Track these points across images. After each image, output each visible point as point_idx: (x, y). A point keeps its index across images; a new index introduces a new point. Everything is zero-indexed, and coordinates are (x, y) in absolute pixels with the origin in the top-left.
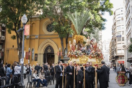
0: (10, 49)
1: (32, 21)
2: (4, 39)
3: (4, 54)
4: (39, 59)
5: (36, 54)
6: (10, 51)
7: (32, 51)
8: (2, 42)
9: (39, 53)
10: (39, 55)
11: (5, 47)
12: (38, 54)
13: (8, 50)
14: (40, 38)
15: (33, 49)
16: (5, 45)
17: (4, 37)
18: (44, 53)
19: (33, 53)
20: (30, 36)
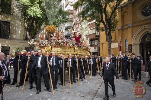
0: (104, 43)
1: (123, 10)
2: (98, 34)
3: (99, 48)
4: (134, 50)
5: (130, 45)
6: (104, 44)
7: (126, 42)
8: (97, 37)
9: (134, 43)
10: (134, 46)
11: (100, 42)
12: (132, 45)
13: (103, 44)
14: (133, 27)
15: (126, 40)
16: (99, 39)
17: (98, 32)
18: (140, 43)
19: (126, 44)
20: (122, 27)
